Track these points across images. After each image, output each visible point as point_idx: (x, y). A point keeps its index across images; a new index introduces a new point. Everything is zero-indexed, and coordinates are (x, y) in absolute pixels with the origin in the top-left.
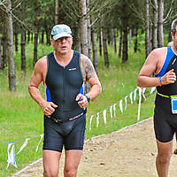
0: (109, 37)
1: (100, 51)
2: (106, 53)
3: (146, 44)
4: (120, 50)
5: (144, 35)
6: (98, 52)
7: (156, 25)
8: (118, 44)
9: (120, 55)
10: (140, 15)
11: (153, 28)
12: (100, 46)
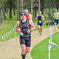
0: (6, 10)
1: (3, 15)
2: (5, 16)
3: (17, 13)
4: (9, 15)
5: (17, 10)
6: (2, 15)
7: (20, 7)
8: (9, 13)
9: (9, 16)
10: (16, 4)
11: (20, 8)
12: (3, 13)
